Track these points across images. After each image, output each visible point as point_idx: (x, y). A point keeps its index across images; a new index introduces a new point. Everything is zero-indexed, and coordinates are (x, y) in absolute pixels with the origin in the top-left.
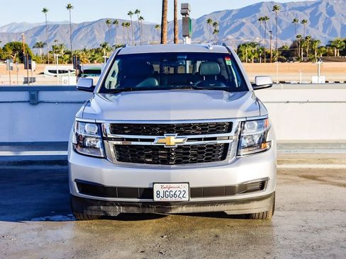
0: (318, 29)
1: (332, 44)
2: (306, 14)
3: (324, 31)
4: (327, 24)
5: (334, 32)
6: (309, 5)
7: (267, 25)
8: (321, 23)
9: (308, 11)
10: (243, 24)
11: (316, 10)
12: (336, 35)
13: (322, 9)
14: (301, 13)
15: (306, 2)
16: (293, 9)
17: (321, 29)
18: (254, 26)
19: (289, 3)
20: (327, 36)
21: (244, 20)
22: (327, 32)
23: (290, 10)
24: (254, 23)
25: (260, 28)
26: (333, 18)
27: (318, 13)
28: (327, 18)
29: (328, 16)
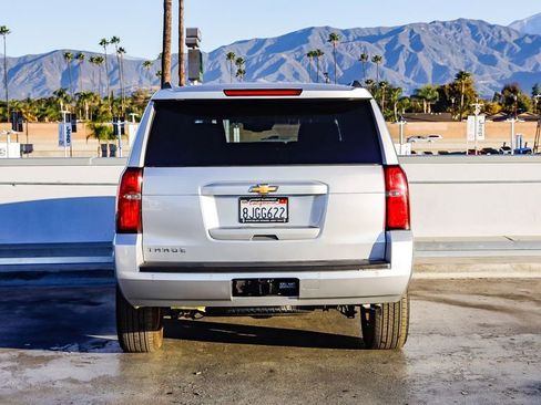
0: (397, 70)
1: (420, 94)
2: (378, 46)
3: (407, 74)
4: (412, 63)
5: (421, 76)
6: (383, 33)
7: (320, 63)
8: (402, 61)
9: (383, 43)
10: (283, 61)
11: (395, 41)
12: (426, 81)
13: (404, 40)
14: (373, 45)
15: (379, 28)
16: (359, 38)
17: (402, 70)
18: (299, 64)
19: (354, 29)
20: (410, 80)
21: (284, 55)
22: (412, 75)
23: (354, 40)
24: (299, 60)
25: (309, 68)
26: (420, 55)
27: (397, 47)
28: (411, 53)
29: (412, 51)
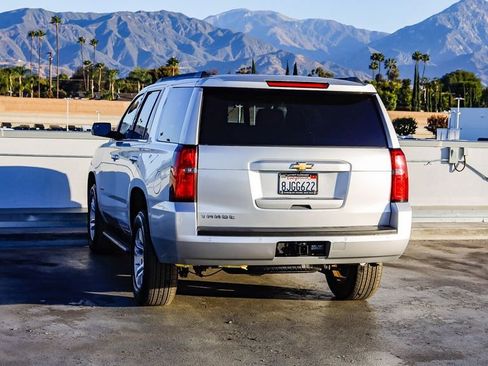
0: (106, 53)
2: (89, 30)
3: (115, 57)
4: (119, 48)
5: (127, 60)
6: (94, 18)
7: (34, 42)
8: (110, 45)
9: (93, 27)
11: (104, 26)
12: (133, 65)
13: (112, 26)
14: (84, 29)
15: (89, 14)
16: (71, 22)
17: (111, 54)
18: (14, 42)
19: (66, 13)
20: (117, 63)
22: (120, 59)
23: (66, 23)
24: (13, 38)
25: (23, 47)
26: (127, 40)
27: (106, 31)
28: (118, 39)
29: (119, 36)
